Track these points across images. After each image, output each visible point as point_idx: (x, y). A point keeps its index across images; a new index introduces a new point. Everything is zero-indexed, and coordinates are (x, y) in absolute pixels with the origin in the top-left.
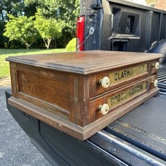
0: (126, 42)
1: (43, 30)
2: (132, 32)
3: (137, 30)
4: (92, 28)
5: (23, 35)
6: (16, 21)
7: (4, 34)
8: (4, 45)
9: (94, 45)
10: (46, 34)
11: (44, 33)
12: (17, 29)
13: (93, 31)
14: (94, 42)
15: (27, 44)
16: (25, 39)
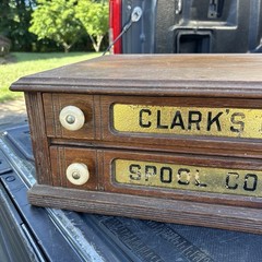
0: (208, 36)
1: (90, 21)
2: (221, 16)
3: (232, 13)
4: (137, 9)
5: (59, 29)
6: (47, 7)
7: (31, 30)
8: (31, 46)
9: (142, 41)
10: (94, 28)
11: (91, 26)
12: (49, 21)
13: (140, 14)
14: (142, 36)
15: (65, 44)
16: (62, 36)
